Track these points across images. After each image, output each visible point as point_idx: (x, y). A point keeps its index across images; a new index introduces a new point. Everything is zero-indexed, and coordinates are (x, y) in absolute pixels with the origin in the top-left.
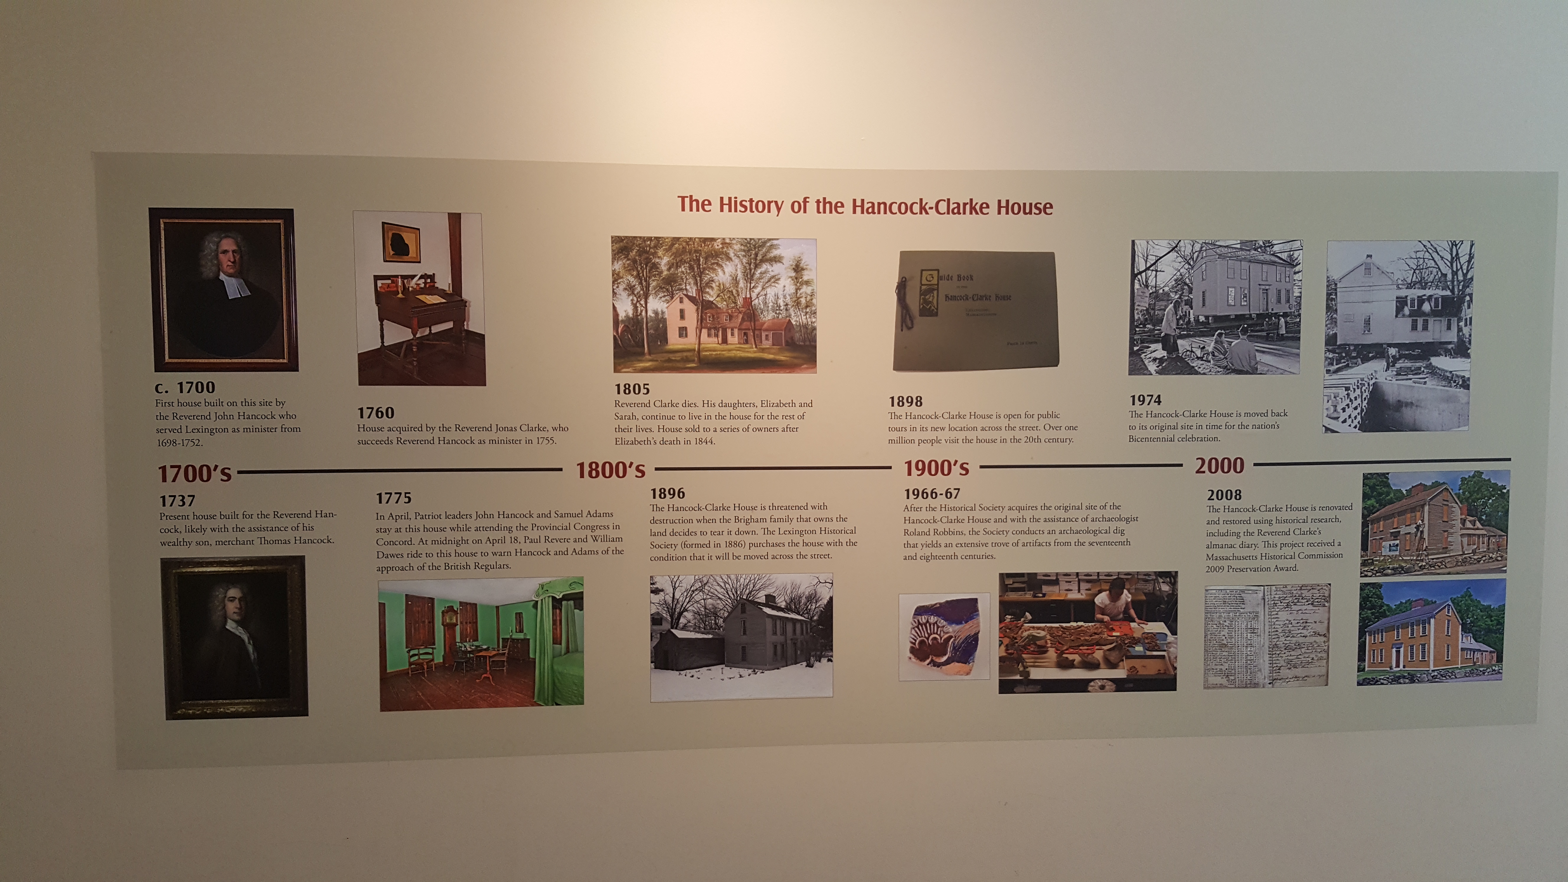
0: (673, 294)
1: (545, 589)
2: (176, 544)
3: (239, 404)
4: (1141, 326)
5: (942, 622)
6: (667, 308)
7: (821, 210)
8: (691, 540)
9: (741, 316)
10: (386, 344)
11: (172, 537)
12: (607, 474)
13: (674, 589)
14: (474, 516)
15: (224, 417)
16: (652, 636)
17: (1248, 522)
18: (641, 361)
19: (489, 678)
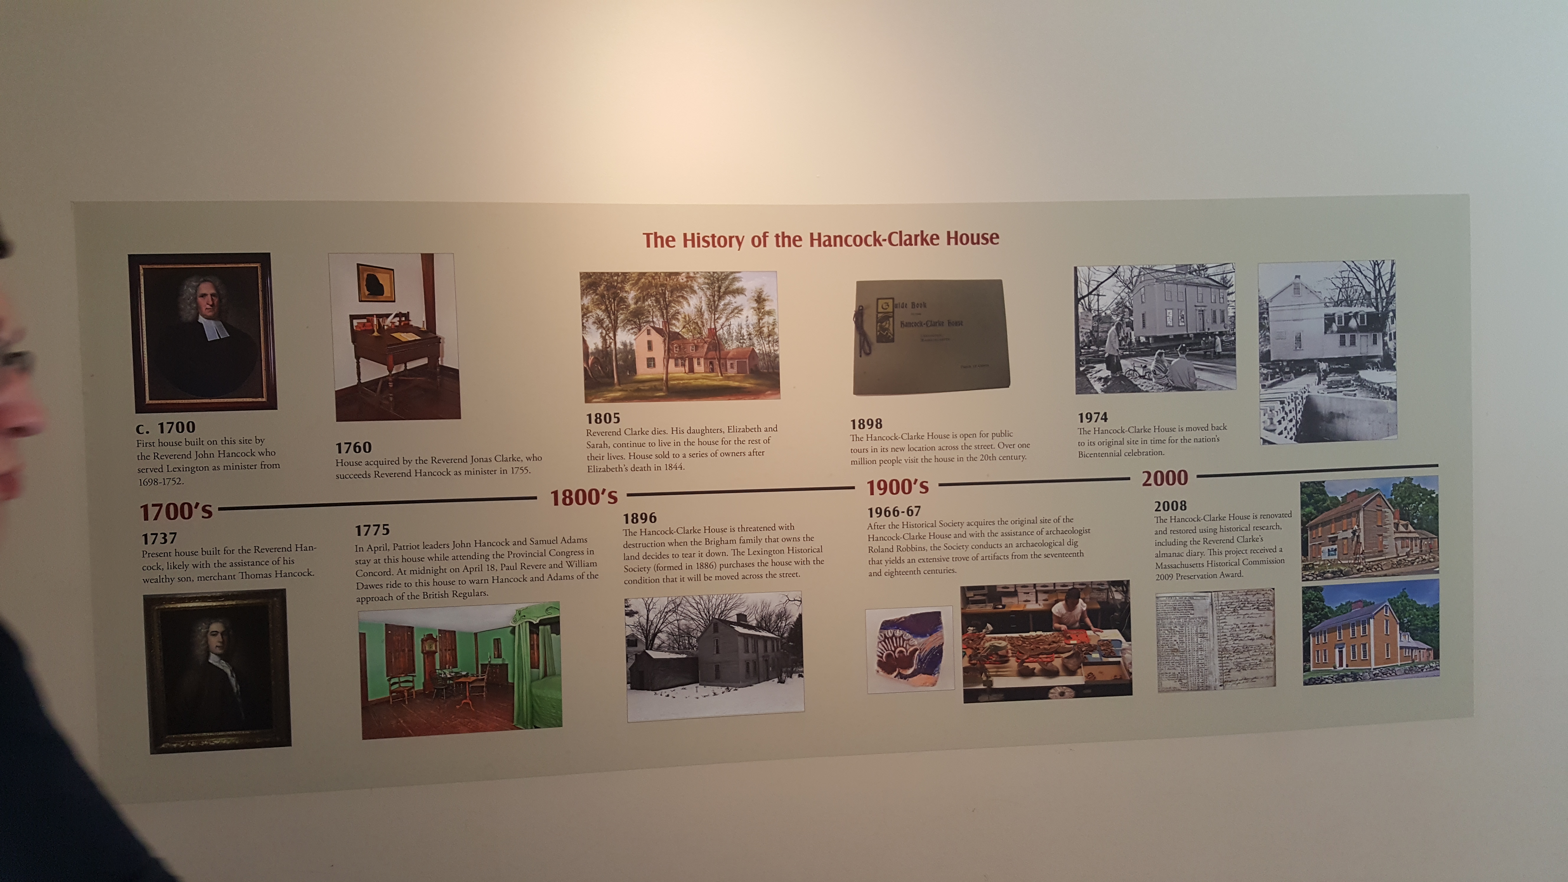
0: (640, 327)
1: (522, 615)
2: (159, 581)
3: (219, 442)
4: (1086, 347)
5: (908, 636)
6: (635, 339)
7: (780, 243)
8: (663, 563)
9: (706, 346)
10: (362, 381)
11: (155, 574)
12: (581, 501)
13: (648, 611)
14: (451, 546)
15: (204, 455)
16: (627, 658)
17: (1194, 531)
18: (612, 391)
19: (469, 703)
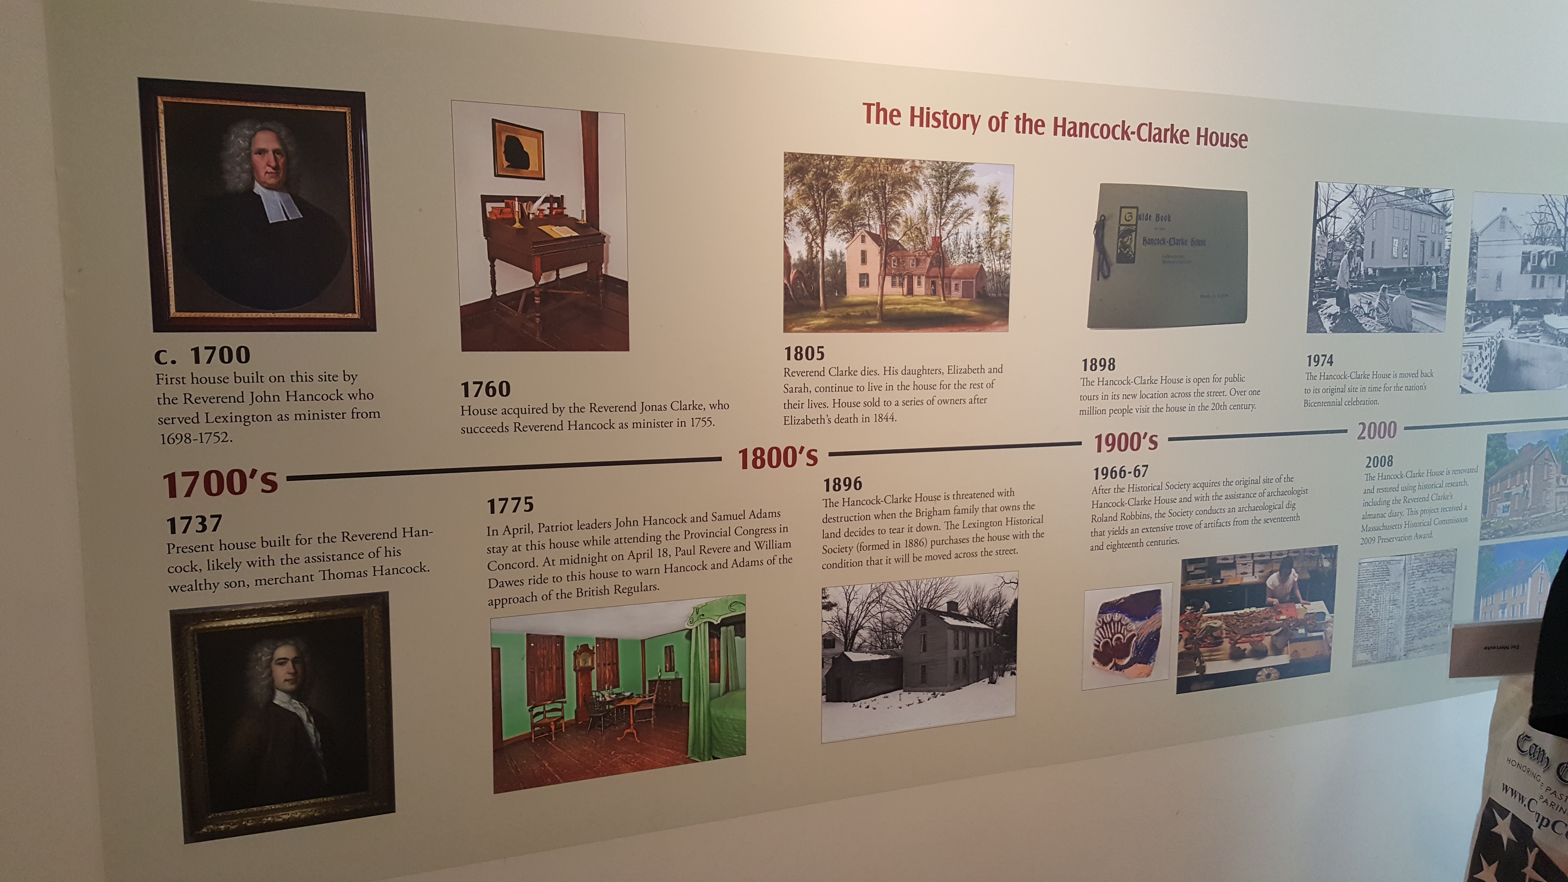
0: (854, 231)
1: (700, 613)
2: (194, 588)
3: (288, 378)
4: (1320, 278)
5: (1127, 620)
6: (847, 248)
7: (1021, 129)
8: (868, 540)
9: (929, 260)
10: (498, 294)
11: (188, 578)
12: (774, 463)
13: (849, 602)
14: (614, 525)
15: (264, 398)
16: (823, 662)
17: (1395, 489)
18: (815, 317)
19: (633, 733)
